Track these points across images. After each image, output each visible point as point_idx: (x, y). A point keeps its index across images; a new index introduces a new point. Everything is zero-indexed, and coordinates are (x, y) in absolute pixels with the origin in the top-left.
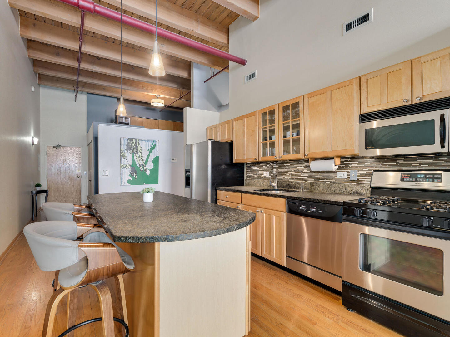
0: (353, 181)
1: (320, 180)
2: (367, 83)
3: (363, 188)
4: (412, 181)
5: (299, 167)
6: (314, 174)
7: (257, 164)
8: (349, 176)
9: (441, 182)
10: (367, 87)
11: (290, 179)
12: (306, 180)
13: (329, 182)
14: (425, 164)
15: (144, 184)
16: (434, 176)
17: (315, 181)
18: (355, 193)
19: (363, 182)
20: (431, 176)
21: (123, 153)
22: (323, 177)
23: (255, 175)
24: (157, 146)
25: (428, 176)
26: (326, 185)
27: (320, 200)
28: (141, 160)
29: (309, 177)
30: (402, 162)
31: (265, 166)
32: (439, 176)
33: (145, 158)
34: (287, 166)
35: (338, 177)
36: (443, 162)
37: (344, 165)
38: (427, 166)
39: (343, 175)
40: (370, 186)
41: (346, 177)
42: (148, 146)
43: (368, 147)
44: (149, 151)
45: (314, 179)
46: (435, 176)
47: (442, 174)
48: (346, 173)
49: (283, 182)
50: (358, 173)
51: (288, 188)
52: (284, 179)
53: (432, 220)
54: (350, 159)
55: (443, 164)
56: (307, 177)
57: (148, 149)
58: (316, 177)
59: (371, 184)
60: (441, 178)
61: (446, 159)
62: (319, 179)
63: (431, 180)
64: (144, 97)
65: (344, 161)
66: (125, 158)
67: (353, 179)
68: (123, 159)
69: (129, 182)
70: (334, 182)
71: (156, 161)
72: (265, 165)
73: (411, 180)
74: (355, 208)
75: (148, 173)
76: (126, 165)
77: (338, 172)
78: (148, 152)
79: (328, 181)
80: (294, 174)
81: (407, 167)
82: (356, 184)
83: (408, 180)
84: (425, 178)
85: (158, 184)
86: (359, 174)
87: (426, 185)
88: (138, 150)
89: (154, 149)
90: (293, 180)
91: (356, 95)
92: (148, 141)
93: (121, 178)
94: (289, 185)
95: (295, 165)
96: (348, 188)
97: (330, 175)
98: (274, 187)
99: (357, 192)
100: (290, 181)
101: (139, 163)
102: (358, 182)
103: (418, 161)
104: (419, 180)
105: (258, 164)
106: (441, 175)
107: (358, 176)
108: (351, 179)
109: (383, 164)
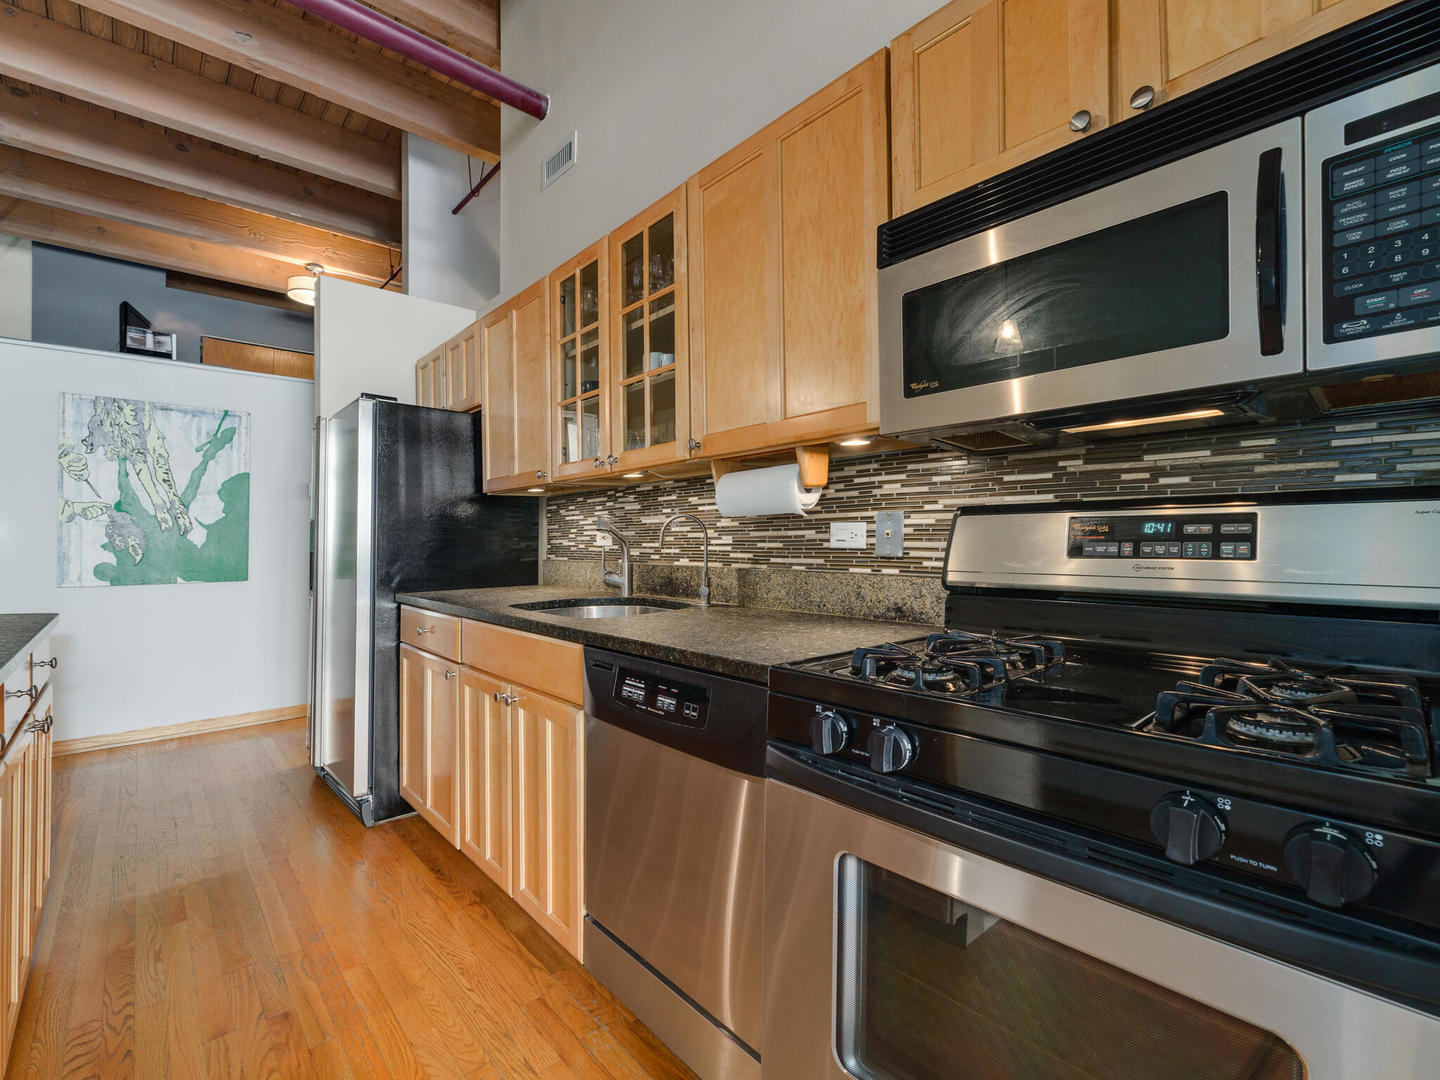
0: (888, 560)
1: (773, 560)
2: (915, 68)
3: (924, 591)
4: (1119, 556)
5: (704, 505)
6: (752, 534)
7: (579, 500)
8: (873, 540)
9: (1252, 556)
10: (917, 91)
11: (677, 557)
12: (726, 559)
13: (803, 568)
14: (1176, 471)
15: (179, 580)
16: (1217, 529)
17: (755, 561)
18: (893, 614)
19: (926, 564)
20: (1207, 529)
21: (71, 457)
22: (780, 545)
23: (573, 544)
24: (239, 435)
25: (1190, 529)
26: (789, 578)
27: (692, 653)
28: (166, 486)
29: (737, 545)
30: (1075, 466)
31: (600, 508)
32: (1245, 528)
33: (182, 481)
34: (669, 504)
35: (833, 544)
36: (1259, 456)
37: (855, 493)
38: (1186, 480)
39: (848, 534)
40: (944, 582)
41: (861, 542)
42: (199, 434)
43: (914, 386)
44: (202, 453)
45: (751, 556)
46: (1226, 529)
47: (1255, 515)
48: (863, 527)
49: (654, 567)
50: (906, 526)
51: (667, 594)
52: (657, 557)
53: (1222, 814)
54: (875, 466)
55: (1258, 469)
56: (729, 548)
57: (196, 445)
58: (759, 545)
59: (944, 571)
60: (1250, 538)
61: (1272, 441)
62: (770, 553)
63: (1205, 548)
64: (273, 272)
65: (854, 473)
66: (79, 478)
67: (887, 551)
68: (68, 480)
69: (100, 572)
70: (819, 566)
71: (236, 490)
72: (602, 503)
73: (1113, 549)
74: (818, 708)
75: (198, 537)
76: (85, 506)
77: (832, 524)
78: (198, 458)
79: (799, 564)
80: (690, 535)
81: (1099, 489)
82: (896, 571)
83: (1100, 549)
84: (1178, 537)
85: (246, 579)
86: (910, 530)
87: (1181, 575)
88: (150, 447)
89: (227, 446)
90: (684, 562)
91: (870, 141)
92: (198, 413)
93: (62, 559)
94: (671, 580)
95: (690, 499)
96: (866, 591)
97: (807, 537)
98: (617, 587)
99: (899, 610)
100: (676, 563)
101: (151, 497)
102: (904, 562)
103: (1147, 458)
104: (1147, 550)
105: (582, 499)
106: (1251, 519)
107: (907, 537)
108: (879, 552)
109: (1000, 482)
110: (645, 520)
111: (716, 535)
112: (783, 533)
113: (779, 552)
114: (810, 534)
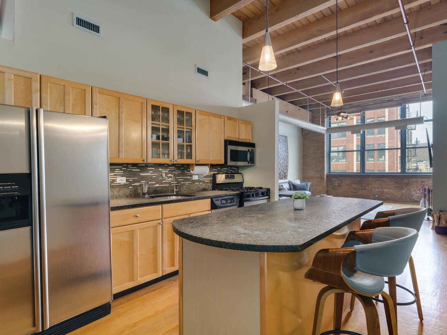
1: (181, 183)
2: (227, 122)
8: (199, 178)
11: (155, 184)
12: (169, 184)
22: (183, 180)
31: (118, 170)
34: (151, 170)
35: (193, 179)
41: (197, 179)
46: (233, 176)
48: (197, 176)
62: (181, 181)
67: (201, 180)
70: (190, 183)
72: (118, 168)
77: (193, 176)
79: (187, 183)
82: (202, 183)
86: (204, 176)
90: (157, 185)
96: (199, 187)
99: (204, 189)
100: (154, 186)
107: (203, 178)
109: (213, 170)
110: (141, 174)
111: (167, 178)
112: (183, 177)
113: (183, 181)
114: (189, 177)
